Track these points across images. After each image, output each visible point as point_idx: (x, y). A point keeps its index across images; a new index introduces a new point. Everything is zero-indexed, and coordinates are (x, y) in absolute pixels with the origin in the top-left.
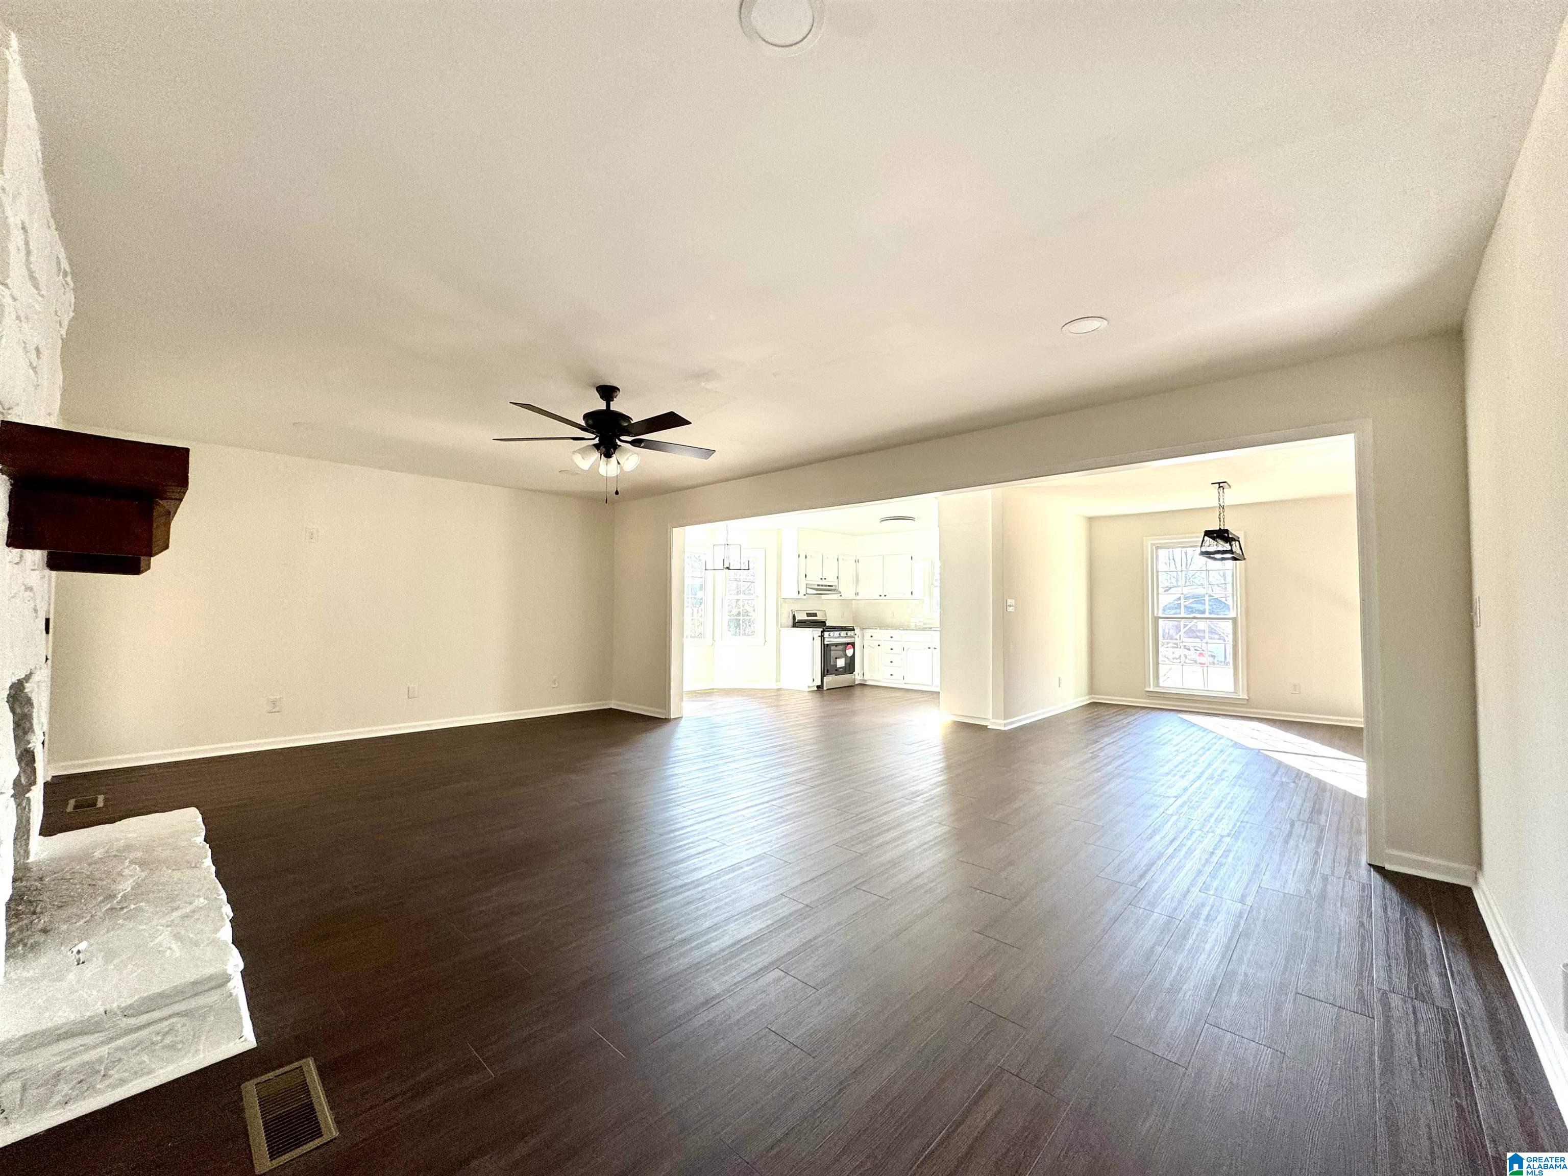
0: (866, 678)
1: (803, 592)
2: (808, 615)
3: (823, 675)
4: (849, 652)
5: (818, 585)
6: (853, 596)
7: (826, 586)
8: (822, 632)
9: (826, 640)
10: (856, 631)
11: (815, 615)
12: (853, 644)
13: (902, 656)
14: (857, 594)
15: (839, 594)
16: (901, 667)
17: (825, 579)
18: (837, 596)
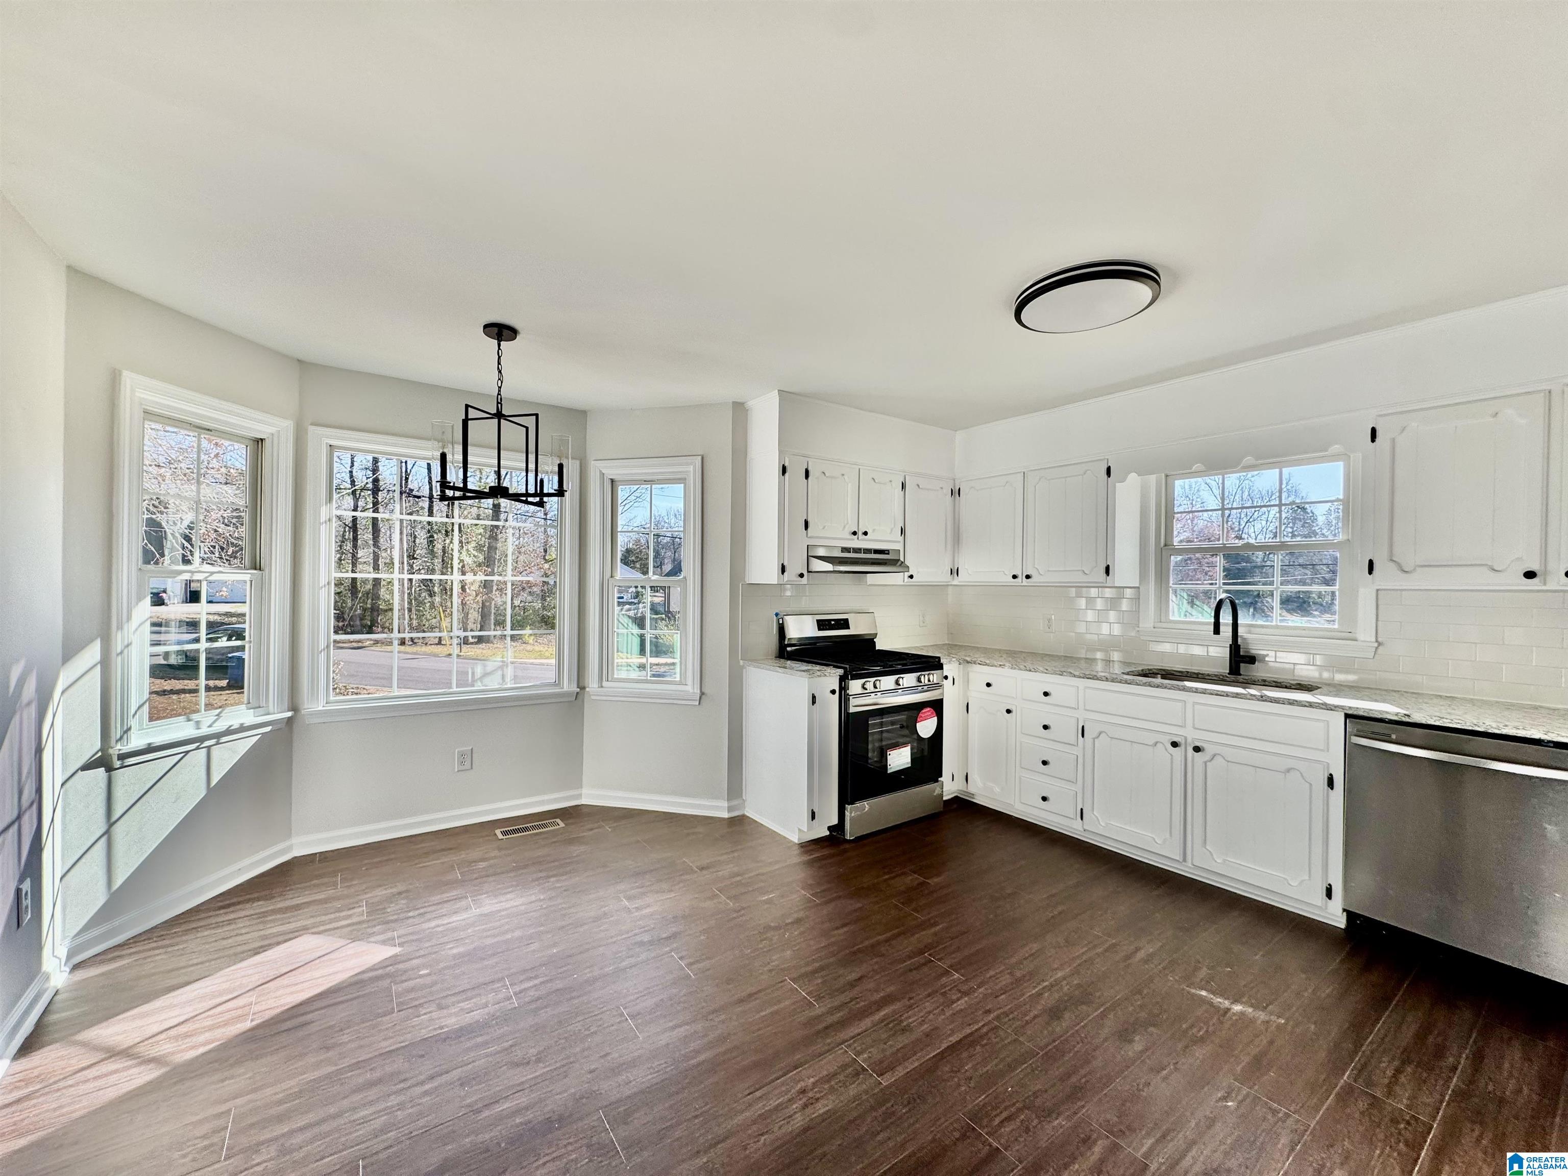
0: (972, 789)
1: (796, 565)
2: (823, 625)
3: (844, 800)
4: (926, 728)
5: (845, 550)
6: (945, 577)
7: (868, 551)
8: (843, 679)
9: (853, 702)
10: (948, 669)
11: (844, 624)
12: (937, 706)
13: (1077, 751)
14: (955, 572)
15: (907, 574)
16: (1075, 782)
17: (865, 533)
18: (897, 579)
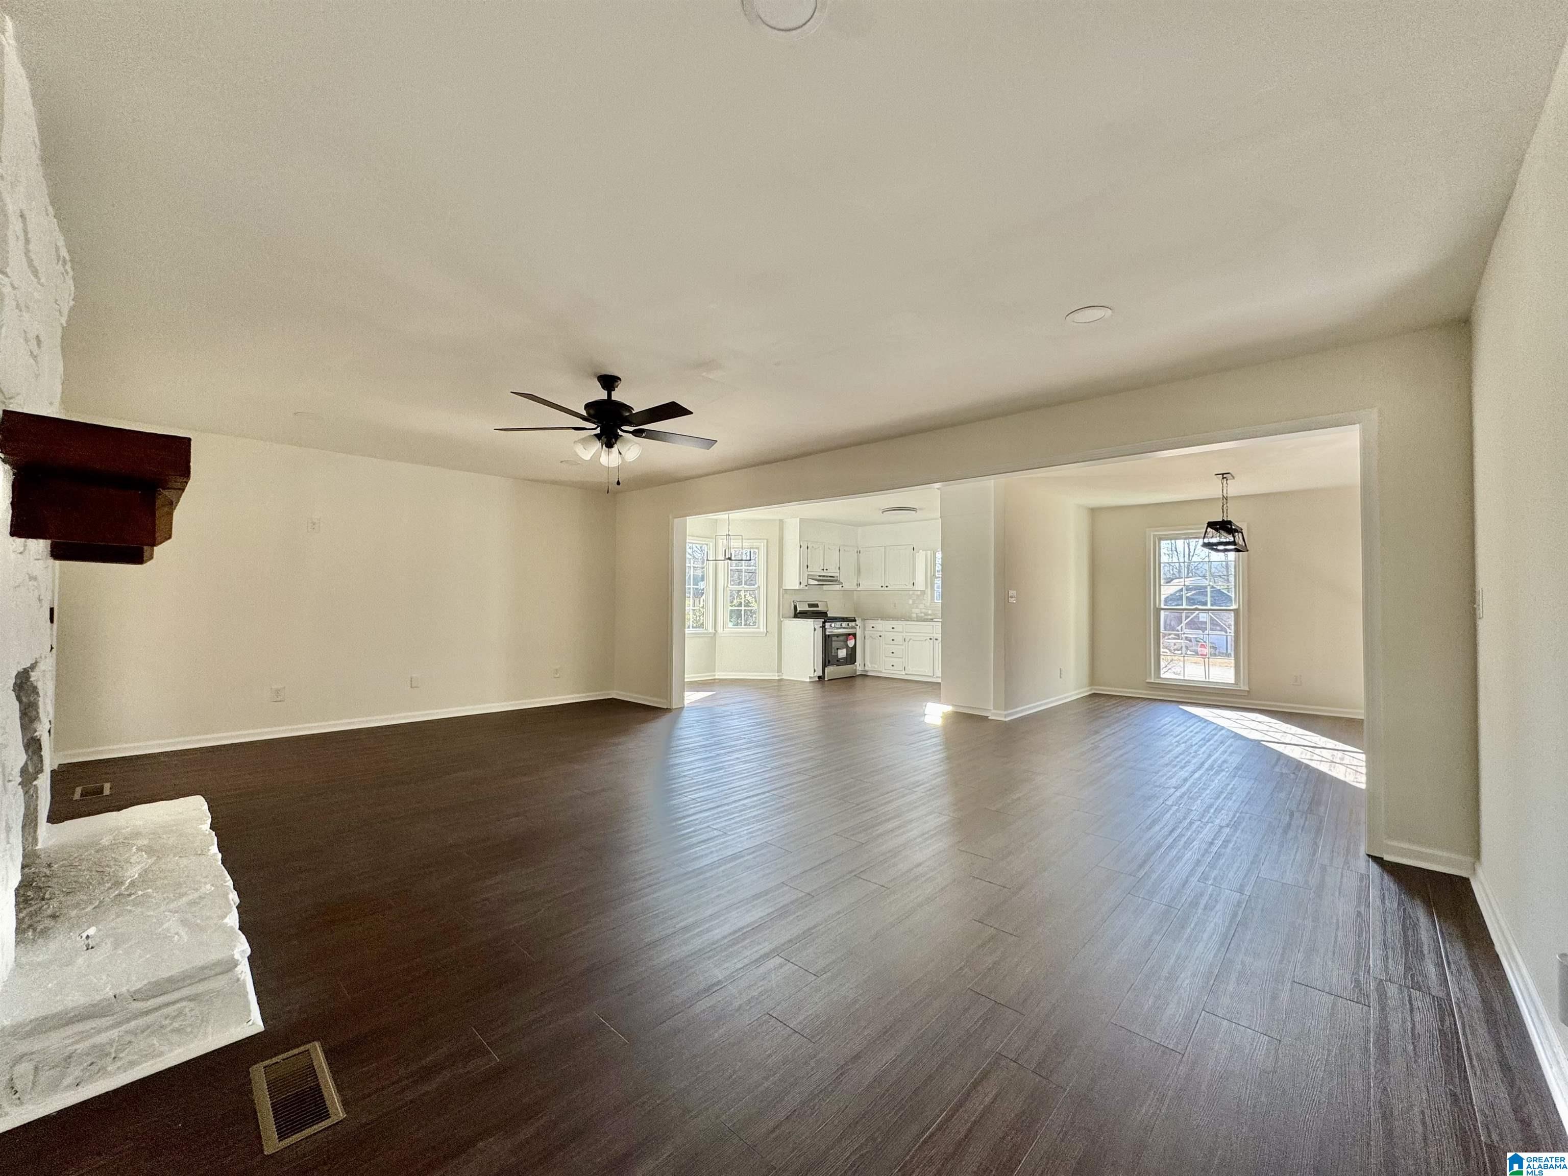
0: (867, 668)
1: (804, 583)
2: (810, 605)
3: (824, 666)
4: (851, 643)
5: (820, 576)
6: (854, 587)
7: (827, 576)
8: (824, 623)
9: (827, 630)
10: (857, 622)
11: (817, 606)
12: (854, 635)
13: (903, 647)
14: (859, 585)
15: (841, 585)
16: (902, 658)
17: (827, 570)
18: (838, 587)
